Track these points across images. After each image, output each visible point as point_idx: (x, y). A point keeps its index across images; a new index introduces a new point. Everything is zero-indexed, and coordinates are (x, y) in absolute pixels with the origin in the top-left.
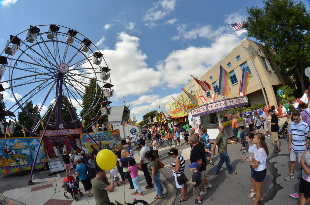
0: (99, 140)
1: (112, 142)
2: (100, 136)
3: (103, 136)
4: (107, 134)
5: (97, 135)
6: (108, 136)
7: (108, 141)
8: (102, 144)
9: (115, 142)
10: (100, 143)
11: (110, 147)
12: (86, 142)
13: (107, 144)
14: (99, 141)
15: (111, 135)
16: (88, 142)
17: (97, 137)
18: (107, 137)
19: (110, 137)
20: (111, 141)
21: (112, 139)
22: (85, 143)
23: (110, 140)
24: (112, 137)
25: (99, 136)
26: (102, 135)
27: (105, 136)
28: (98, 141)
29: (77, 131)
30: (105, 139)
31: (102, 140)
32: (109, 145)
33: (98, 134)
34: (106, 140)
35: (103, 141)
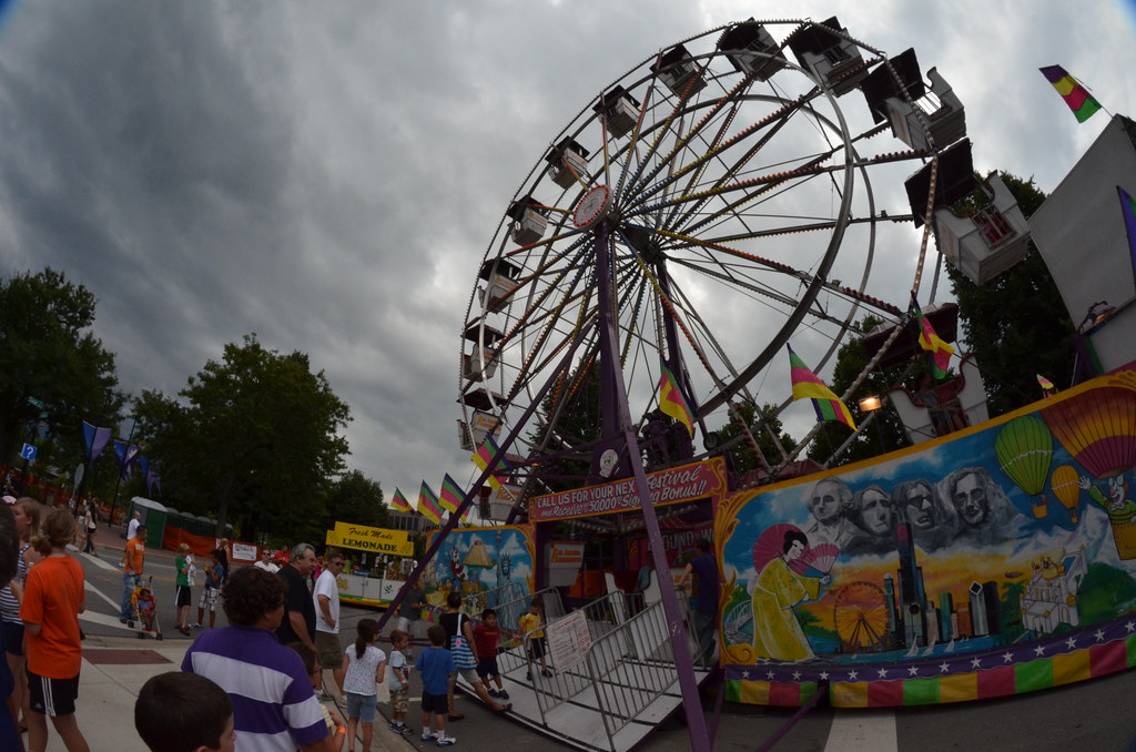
0: (899, 538)
1: (1072, 549)
2: (904, 502)
3: (943, 495)
4: (991, 467)
5: (871, 495)
6: (1007, 482)
7: (1007, 549)
8: (930, 587)
9: (1108, 555)
10: (909, 571)
11: (1030, 623)
12: (759, 568)
13: (989, 589)
14: (894, 558)
15: (1054, 465)
16: (778, 566)
17: (873, 519)
18: (999, 502)
19: (1044, 494)
20: (1053, 545)
21: (1065, 517)
22: (751, 573)
23: (1047, 526)
24: (1066, 484)
25: (897, 501)
26: (928, 476)
27: (968, 484)
28: (882, 550)
29: (691, 483)
30: (973, 524)
31: (936, 544)
32: (1016, 591)
33: (882, 484)
34: (980, 542)
35: (942, 555)
